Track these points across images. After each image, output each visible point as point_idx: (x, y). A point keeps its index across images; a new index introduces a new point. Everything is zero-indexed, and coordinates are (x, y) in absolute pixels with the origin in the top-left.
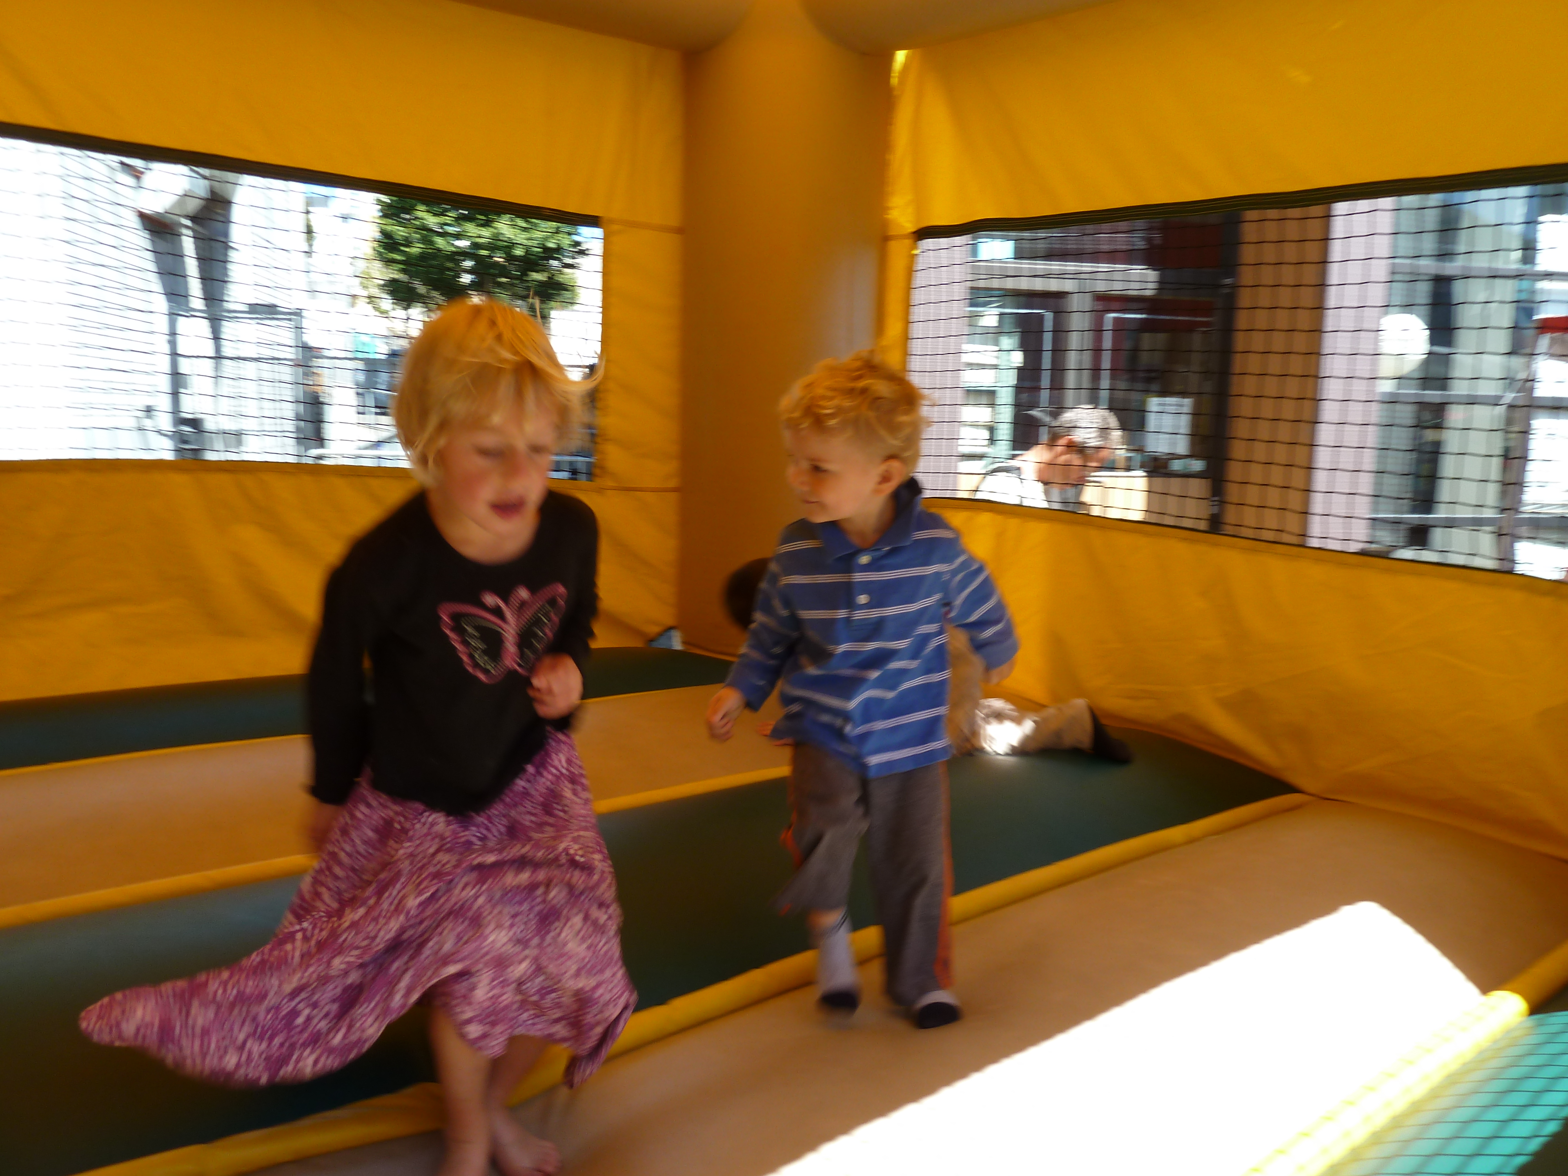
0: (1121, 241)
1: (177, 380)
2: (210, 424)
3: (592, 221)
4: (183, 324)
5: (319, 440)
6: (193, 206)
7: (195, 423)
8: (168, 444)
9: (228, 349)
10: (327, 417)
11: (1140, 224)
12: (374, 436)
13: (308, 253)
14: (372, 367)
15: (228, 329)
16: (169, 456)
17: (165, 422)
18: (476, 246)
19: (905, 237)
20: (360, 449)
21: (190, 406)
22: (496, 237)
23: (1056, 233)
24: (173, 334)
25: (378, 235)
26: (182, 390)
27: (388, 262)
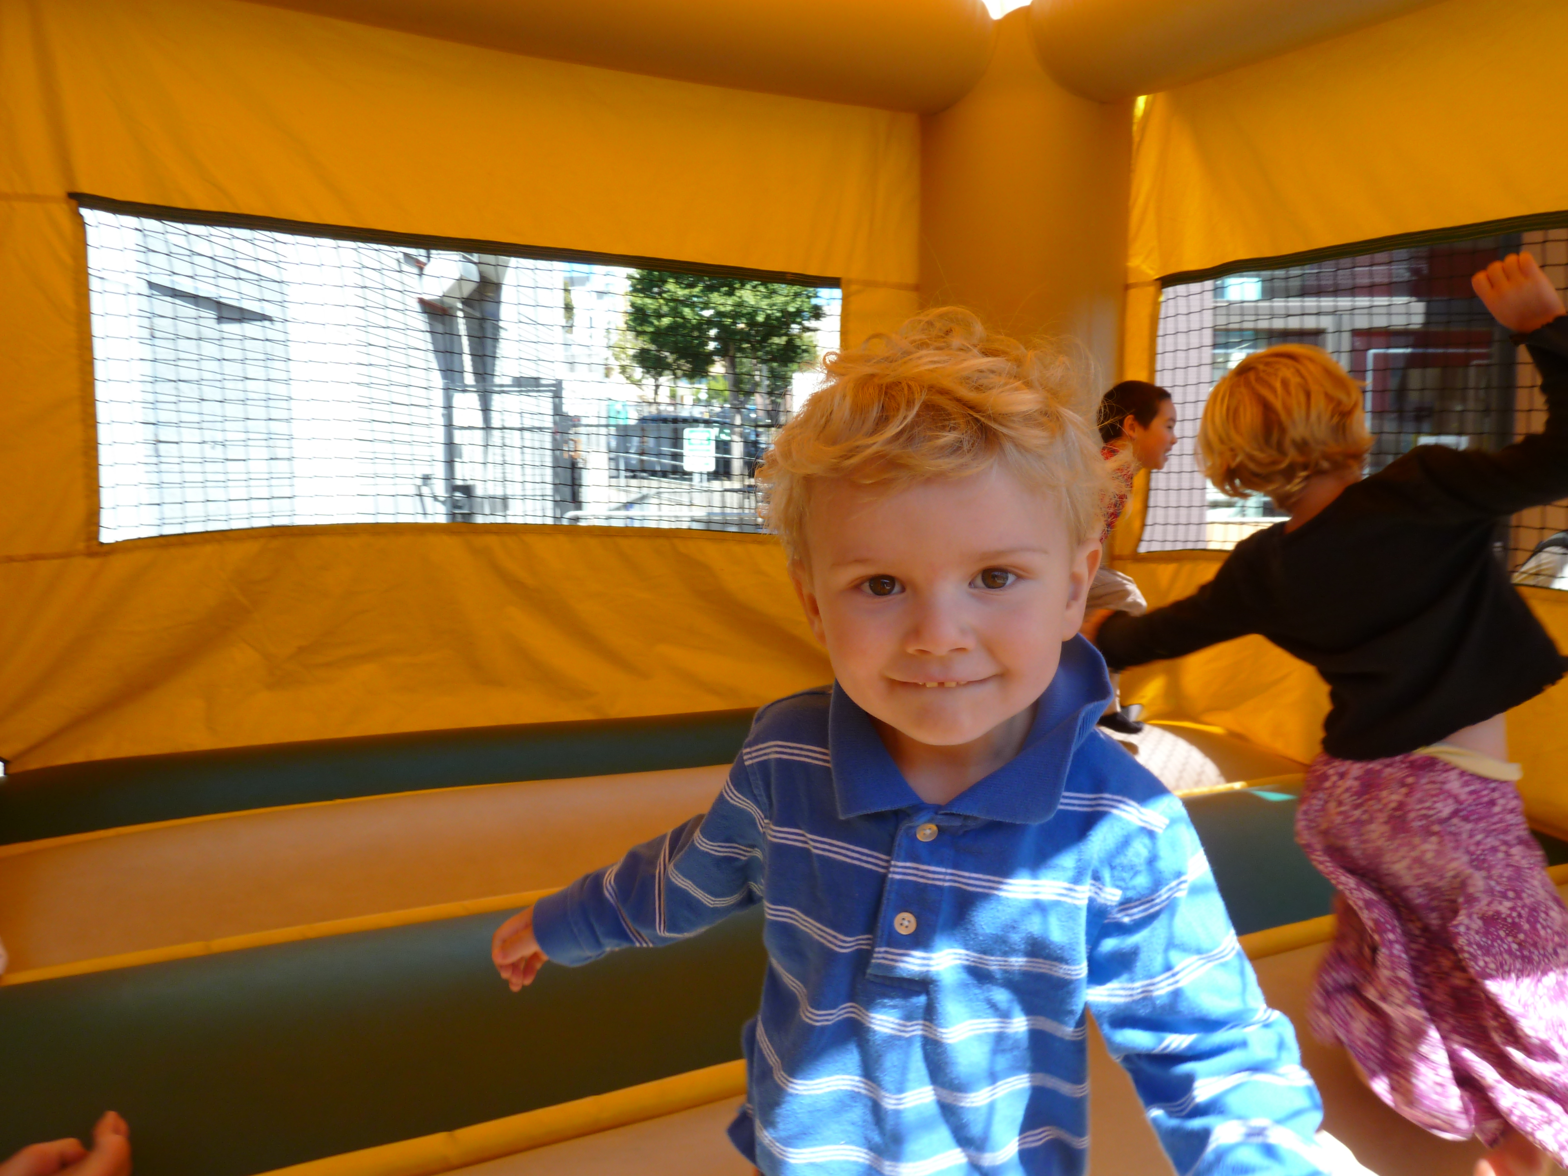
0: (1380, 273)
1: (451, 450)
2: (479, 491)
3: (832, 282)
4: (458, 399)
5: (576, 502)
6: (468, 289)
7: (467, 490)
8: (442, 509)
9: (496, 422)
10: (585, 481)
11: (1402, 253)
12: (624, 498)
13: (569, 328)
14: (624, 433)
15: (497, 401)
16: (442, 519)
17: (440, 488)
18: (719, 314)
19: (1149, 284)
20: (610, 510)
21: (463, 473)
22: (740, 304)
23: (1310, 270)
24: (448, 407)
25: (630, 309)
26: (456, 460)
27: (639, 334)
